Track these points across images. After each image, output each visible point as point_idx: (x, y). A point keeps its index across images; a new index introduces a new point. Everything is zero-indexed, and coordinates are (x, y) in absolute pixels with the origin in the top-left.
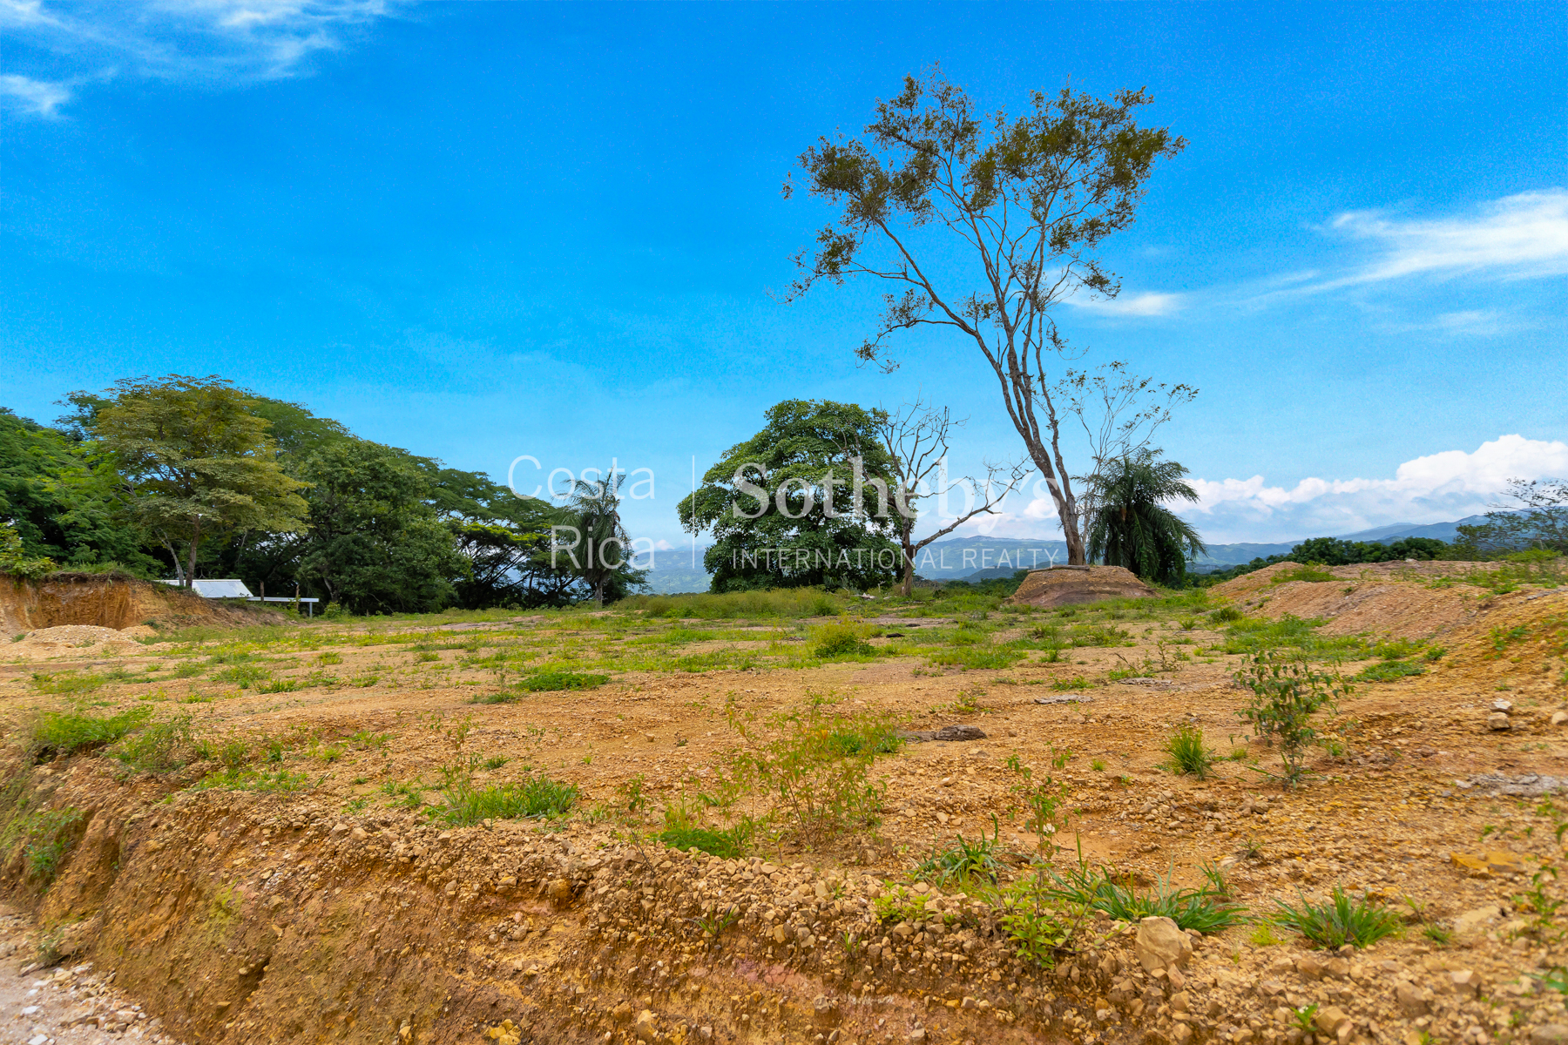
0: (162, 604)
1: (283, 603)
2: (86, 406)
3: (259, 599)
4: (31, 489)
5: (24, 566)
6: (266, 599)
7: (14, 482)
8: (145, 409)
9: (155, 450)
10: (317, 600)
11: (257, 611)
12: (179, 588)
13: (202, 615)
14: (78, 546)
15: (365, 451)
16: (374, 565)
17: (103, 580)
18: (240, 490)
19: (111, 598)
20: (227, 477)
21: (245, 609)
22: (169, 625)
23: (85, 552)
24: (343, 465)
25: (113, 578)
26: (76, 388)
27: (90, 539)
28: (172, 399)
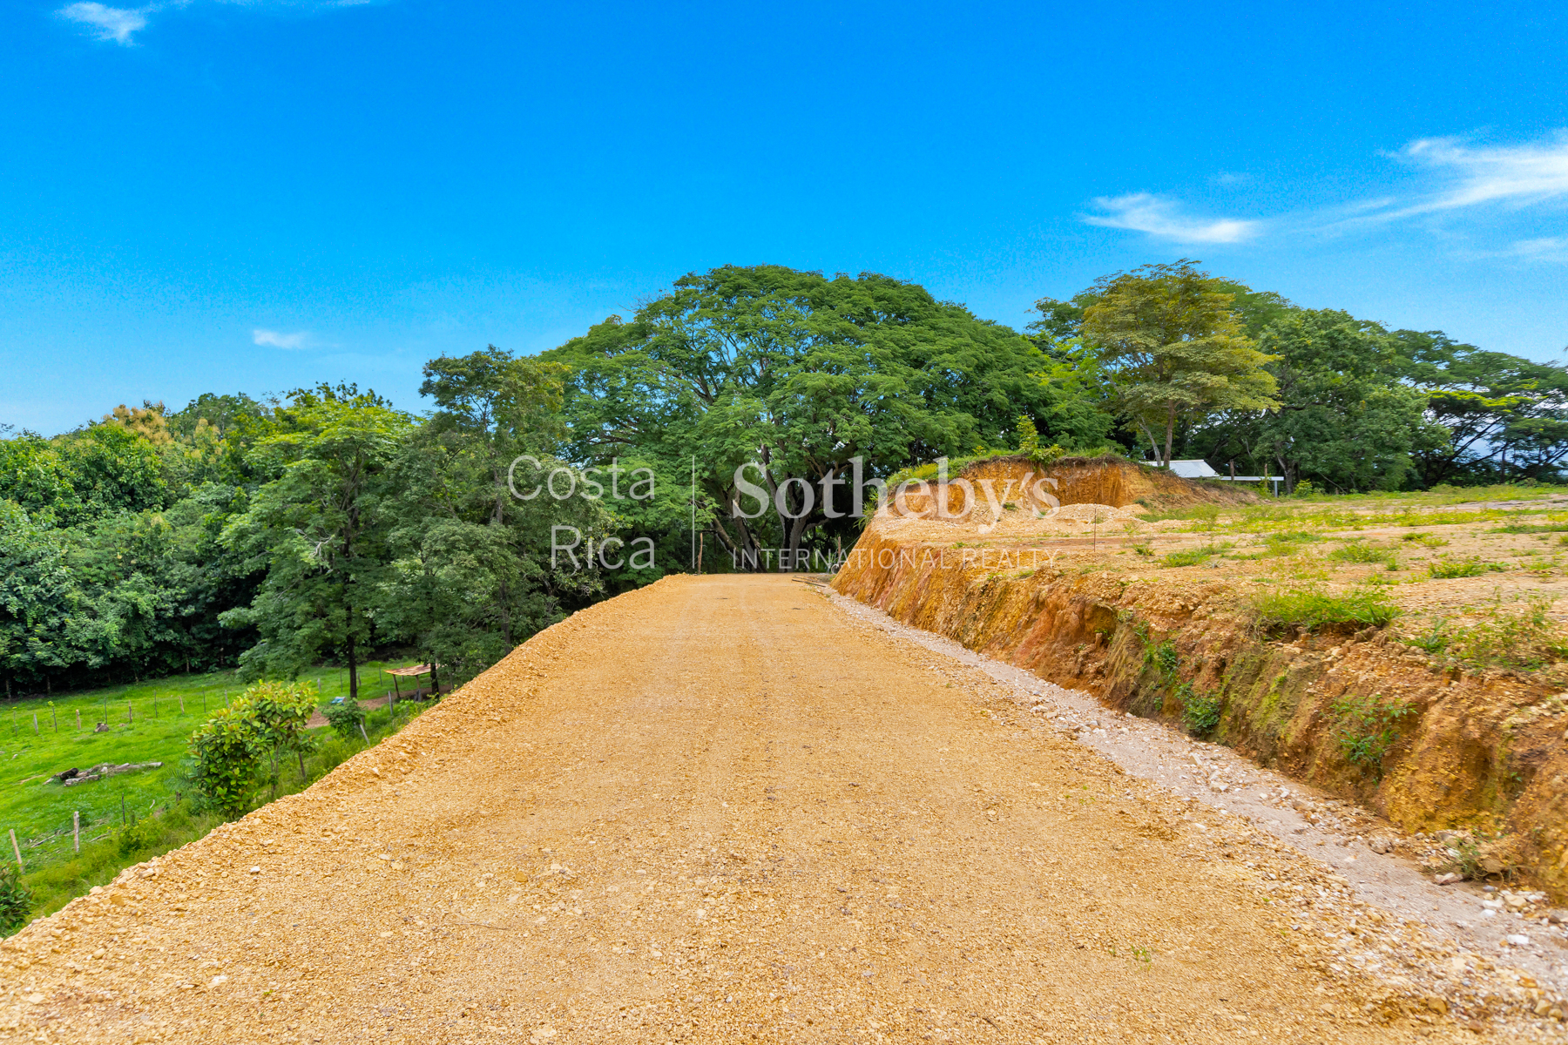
0: (1148, 484)
1: (1252, 482)
2: (1048, 311)
3: (1229, 478)
4: (1023, 387)
5: (1040, 453)
6: (1236, 478)
7: (1010, 381)
8: (1123, 301)
9: (1136, 337)
10: (1282, 479)
11: (1232, 490)
12: (1160, 469)
13: (1183, 494)
14: (1060, 434)
15: (1320, 319)
16: (1334, 439)
17: (1098, 463)
18: (1214, 371)
19: (1105, 479)
20: (1199, 358)
21: (1220, 488)
22: (1156, 504)
23: (1066, 438)
24: (1299, 337)
25: (1107, 461)
26: (1041, 297)
27: (1068, 427)
28: (1142, 289)
